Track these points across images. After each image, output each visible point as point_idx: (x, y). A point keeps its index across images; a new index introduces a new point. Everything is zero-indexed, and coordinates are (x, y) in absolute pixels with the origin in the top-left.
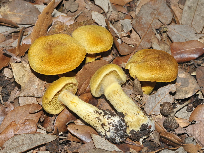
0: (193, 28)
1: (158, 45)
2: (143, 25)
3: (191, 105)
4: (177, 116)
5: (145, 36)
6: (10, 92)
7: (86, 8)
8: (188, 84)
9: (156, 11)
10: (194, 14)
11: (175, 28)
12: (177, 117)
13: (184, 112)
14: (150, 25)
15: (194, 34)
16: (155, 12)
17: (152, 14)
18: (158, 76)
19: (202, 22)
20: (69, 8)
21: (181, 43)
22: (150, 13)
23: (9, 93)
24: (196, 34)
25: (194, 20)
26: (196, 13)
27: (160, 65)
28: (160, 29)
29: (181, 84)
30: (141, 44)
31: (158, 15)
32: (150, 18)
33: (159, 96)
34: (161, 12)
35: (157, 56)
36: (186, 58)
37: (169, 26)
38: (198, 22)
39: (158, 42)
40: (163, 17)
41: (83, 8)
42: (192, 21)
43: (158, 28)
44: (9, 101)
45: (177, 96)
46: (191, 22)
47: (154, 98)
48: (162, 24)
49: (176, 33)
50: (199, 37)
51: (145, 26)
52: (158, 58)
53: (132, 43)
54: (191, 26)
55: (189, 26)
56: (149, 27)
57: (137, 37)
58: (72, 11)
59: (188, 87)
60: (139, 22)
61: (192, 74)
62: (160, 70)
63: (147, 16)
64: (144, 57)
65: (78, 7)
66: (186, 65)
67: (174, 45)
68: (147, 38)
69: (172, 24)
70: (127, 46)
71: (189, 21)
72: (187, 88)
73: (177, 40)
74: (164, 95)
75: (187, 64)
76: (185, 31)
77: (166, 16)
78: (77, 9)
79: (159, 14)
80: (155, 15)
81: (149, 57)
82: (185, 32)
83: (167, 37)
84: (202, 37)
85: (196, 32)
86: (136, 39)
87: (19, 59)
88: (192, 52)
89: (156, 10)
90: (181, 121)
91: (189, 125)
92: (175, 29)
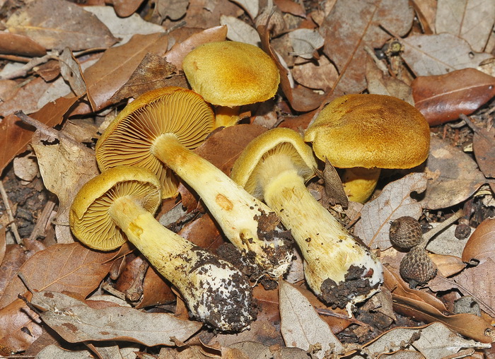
0: (463, 41)
1: (381, 85)
2: (343, 40)
3: (466, 221)
4: (432, 251)
5: (348, 65)
6: (36, 214)
7: (206, 9)
8: (457, 172)
9: (373, 6)
10: (465, 8)
11: (420, 44)
12: (432, 253)
13: (448, 241)
14: (361, 39)
15: (467, 55)
16: (373, 9)
17: (363, 14)
18: (382, 155)
19: (484, 26)
20: (166, 12)
21: (436, 78)
22: (358, 11)
23: (33, 218)
24: (471, 55)
25: (465, 22)
26: (468, 5)
27: (385, 129)
28: (385, 48)
29: (439, 173)
30: (341, 85)
31: (379, 15)
32: (359, 23)
33: (387, 203)
34: (387, 8)
35: (378, 107)
36: (448, 113)
37: (406, 39)
38: (475, 26)
39: (383, 77)
40: (391, 21)
41: (199, 10)
42: (461, 25)
43: (379, 45)
44: (35, 236)
45: (431, 202)
46: (459, 26)
47: (376, 209)
48: (389, 37)
49: (424, 56)
50: (479, 63)
51: (348, 42)
52: (380, 112)
53: (320, 84)
54: (460, 37)
55: (453, 37)
56: (359, 45)
57: (330, 71)
58: (173, 17)
59: (457, 181)
60: (333, 34)
61: (466, 150)
62: (387, 140)
63: (353, 19)
64: (348, 112)
65: (187, 8)
66: (450, 130)
67: (420, 83)
68: (353, 72)
69: (413, 34)
70: (307, 92)
71: (452, 26)
72: (454, 181)
73: (427, 72)
74: (399, 200)
75: (452, 126)
76: (446, 49)
77: (398, 16)
78: (185, 11)
79: (382, 12)
80: (372, 17)
81: (359, 110)
82: (445, 52)
83: (402, 66)
84: (487, 60)
85: (470, 51)
86: (328, 74)
87: (53, 135)
88: (465, 97)
89: (373, 4)
90: (443, 262)
91: (462, 270)
92: (420, 46)
